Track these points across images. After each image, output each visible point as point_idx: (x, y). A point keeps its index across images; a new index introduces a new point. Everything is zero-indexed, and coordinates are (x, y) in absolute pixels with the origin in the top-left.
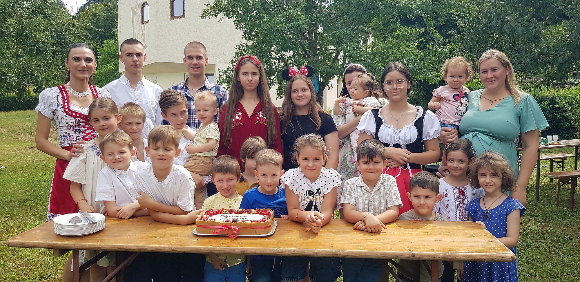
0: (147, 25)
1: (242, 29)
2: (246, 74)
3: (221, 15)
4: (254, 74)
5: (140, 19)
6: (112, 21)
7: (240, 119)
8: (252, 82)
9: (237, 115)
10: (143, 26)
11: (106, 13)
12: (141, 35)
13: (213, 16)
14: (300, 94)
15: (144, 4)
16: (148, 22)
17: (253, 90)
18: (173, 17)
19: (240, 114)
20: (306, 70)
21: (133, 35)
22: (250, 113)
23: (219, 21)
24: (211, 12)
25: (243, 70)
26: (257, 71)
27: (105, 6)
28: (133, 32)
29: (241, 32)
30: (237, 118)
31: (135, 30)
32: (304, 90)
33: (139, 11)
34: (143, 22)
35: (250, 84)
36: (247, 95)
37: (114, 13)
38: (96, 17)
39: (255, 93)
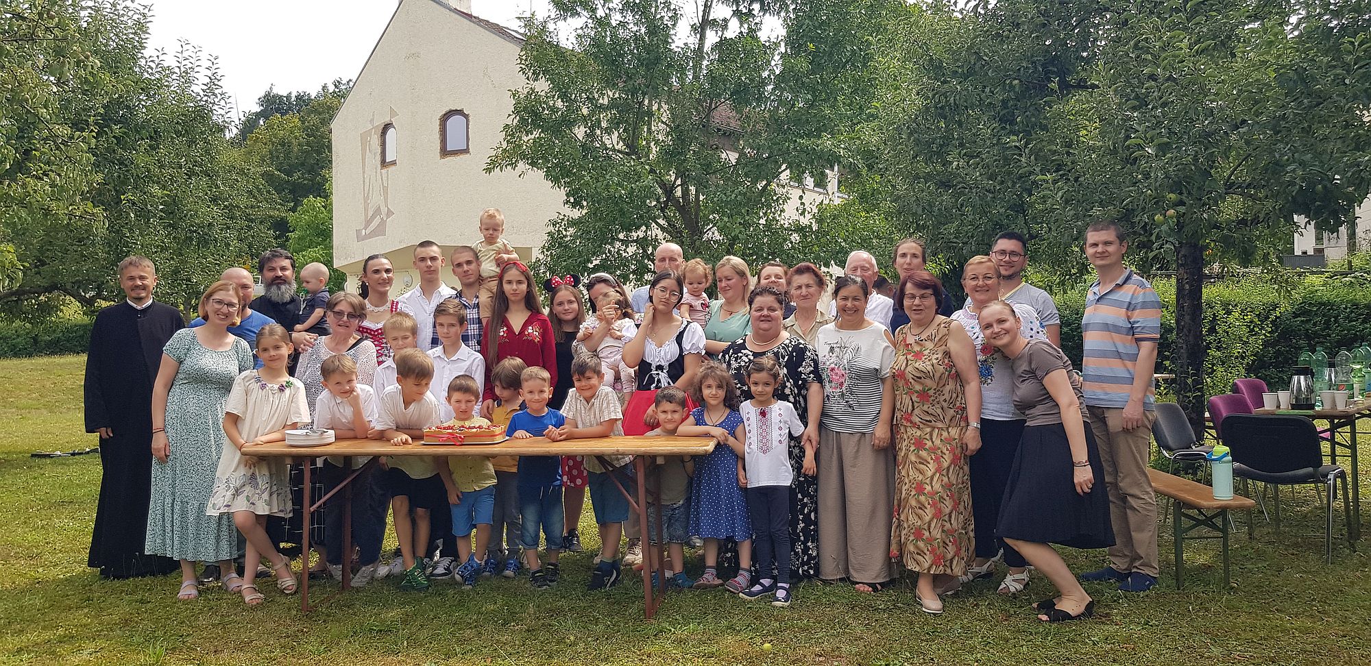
0: (392, 168)
1: (562, 188)
2: (510, 282)
3: (522, 165)
4: (519, 282)
5: (378, 158)
6: (319, 153)
7: (505, 335)
8: (517, 292)
9: (502, 330)
10: (384, 171)
11: (306, 137)
12: (380, 190)
13: (508, 167)
14: (567, 307)
15: (387, 127)
16: (394, 163)
17: (521, 300)
18: (445, 152)
19: (505, 329)
20: (572, 279)
21: (364, 190)
22: (517, 329)
23: (520, 176)
24: (504, 161)
25: (506, 277)
26: (523, 278)
27: (303, 123)
28: (364, 184)
29: (561, 194)
30: (502, 334)
31: (367, 181)
32: (570, 302)
33: (375, 140)
34: (384, 163)
35: (515, 294)
36: (512, 306)
37: (323, 138)
38: (284, 145)
39: (522, 305)
